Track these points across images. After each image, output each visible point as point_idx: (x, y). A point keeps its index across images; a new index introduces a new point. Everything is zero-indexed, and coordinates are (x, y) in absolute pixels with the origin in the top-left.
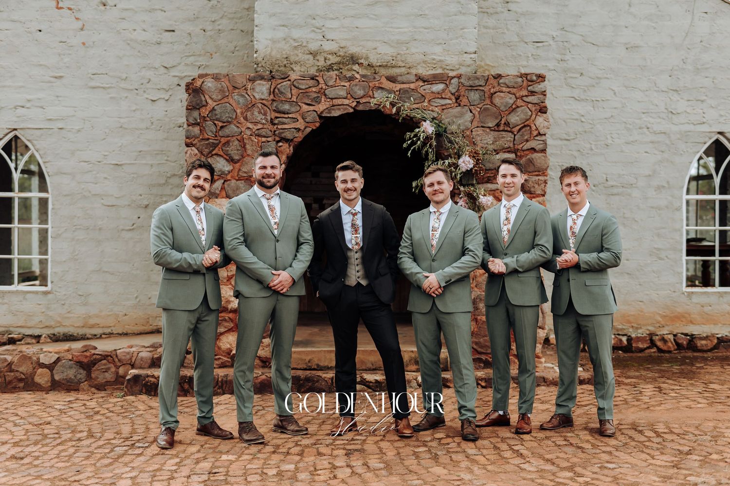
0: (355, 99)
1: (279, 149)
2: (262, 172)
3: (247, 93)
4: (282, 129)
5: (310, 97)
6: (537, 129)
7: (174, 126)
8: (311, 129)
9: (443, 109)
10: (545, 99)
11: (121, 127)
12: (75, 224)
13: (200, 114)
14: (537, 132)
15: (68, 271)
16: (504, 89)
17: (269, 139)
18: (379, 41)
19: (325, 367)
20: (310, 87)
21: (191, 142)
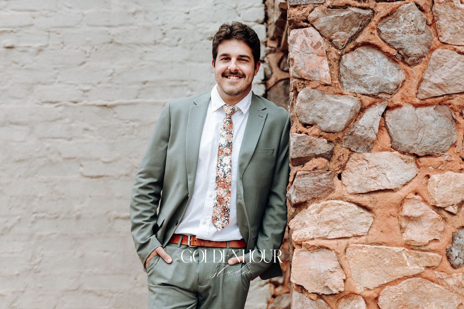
7: (201, 37)
11: (111, 42)
12: (34, 210)
15: (23, 292)
21: (303, 15)
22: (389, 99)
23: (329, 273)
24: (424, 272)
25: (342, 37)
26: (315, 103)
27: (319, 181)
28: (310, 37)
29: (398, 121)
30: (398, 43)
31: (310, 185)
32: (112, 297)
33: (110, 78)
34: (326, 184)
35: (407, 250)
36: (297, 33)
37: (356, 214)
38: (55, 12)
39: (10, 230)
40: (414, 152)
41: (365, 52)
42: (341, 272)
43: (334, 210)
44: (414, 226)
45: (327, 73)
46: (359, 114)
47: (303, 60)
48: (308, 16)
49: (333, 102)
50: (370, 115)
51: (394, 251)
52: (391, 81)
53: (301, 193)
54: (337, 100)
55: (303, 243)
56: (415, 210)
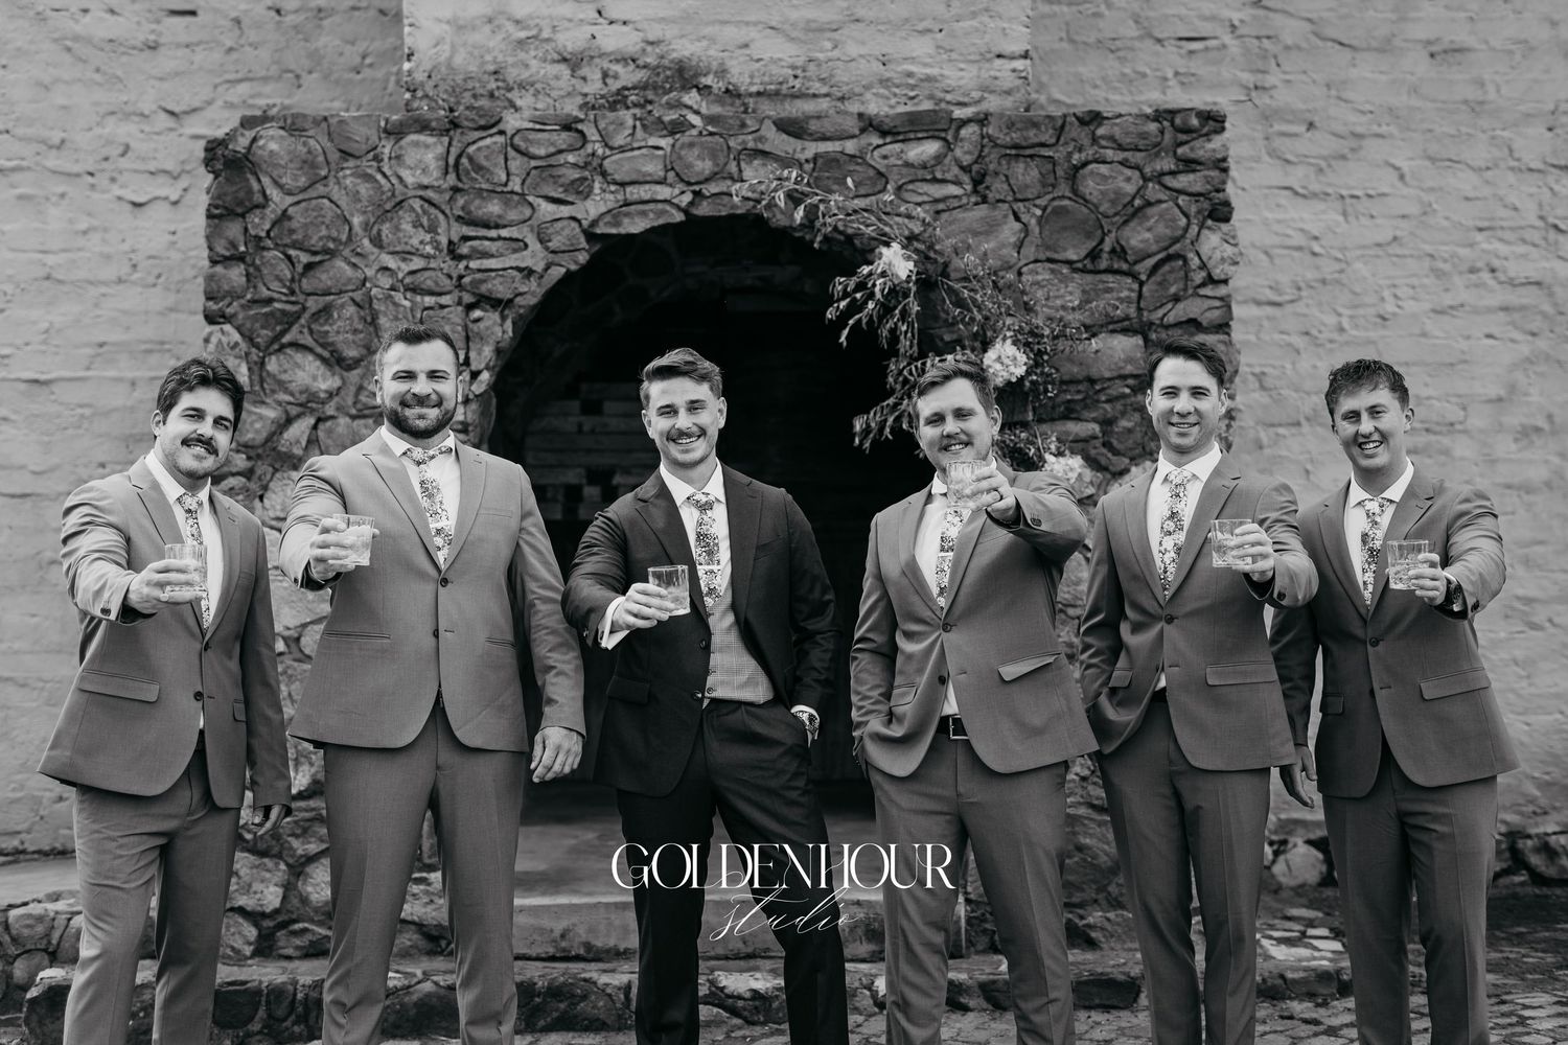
0: (689, 184)
1: (474, 327)
2: (402, 387)
3: (380, 170)
4: (479, 270)
5: (562, 180)
6: (1203, 266)
7: (194, 273)
8: (563, 270)
9: (938, 212)
10: (1224, 182)
11: (48, 278)
13: (246, 229)
14: (1204, 274)
16: (1109, 154)
17: (445, 300)
18: (756, 24)
19: (608, 951)
20: (560, 152)
21: (220, 309)
22: (321, 409)
25: (264, 336)
28: (227, 336)
29: (331, 435)
30: (333, 344)
41: (292, 354)
45: (247, 377)
46: (284, 426)
48: (224, 311)
49: (253, 412)
50: (297, 428)
52: (323, 388)
54: (258, 410)
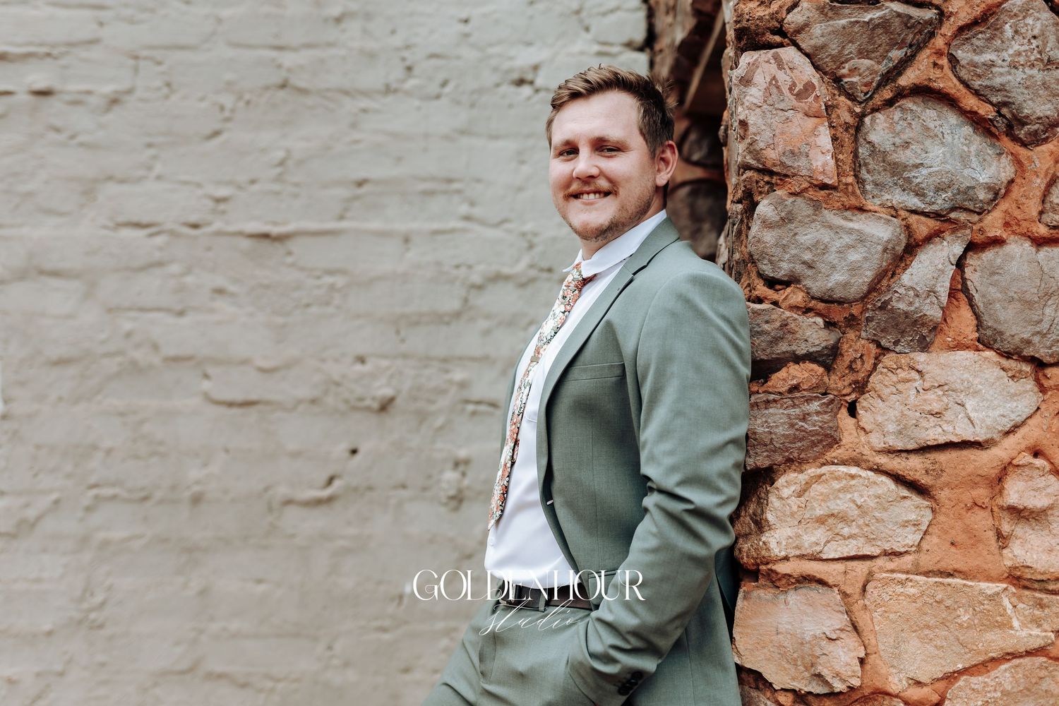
12: (93, 481)
21: (772, 16)
22: (975, 224)
23: (824, 643)
24: (1053, 643)
25: (864, 72)
26: (796, 230)
27: (804, 419)
28: (788, 71)
29: (996, 277)
30: (999, 90)
31: (781, 428)
32: (272, 690)
33: (278, 170)
34: (820, 427)
35: (1014, 590)
36: (756, 60)
37: (891, 499)
38: (152, 11)
39: (33, 526)
40: (1032, 354)
41: (919, 110)
42: (855, 639)
43: (839, 491)
44: (1031, 532)
45: (829, 158)
46: (901, 258)
47: (770, 126)
48: (784, 19)
49: (841, 227)
50: (928, 262)
51: (981, 593)
52: (981, 181)
53: (758, 447)
54: (851, 225)
55: (763, 567)
56: (1033, 493)
